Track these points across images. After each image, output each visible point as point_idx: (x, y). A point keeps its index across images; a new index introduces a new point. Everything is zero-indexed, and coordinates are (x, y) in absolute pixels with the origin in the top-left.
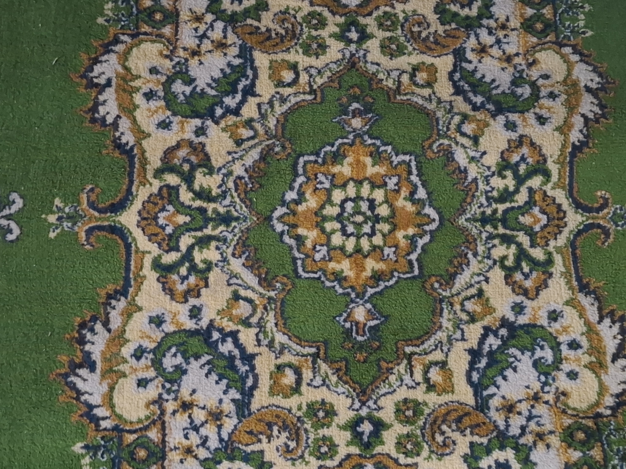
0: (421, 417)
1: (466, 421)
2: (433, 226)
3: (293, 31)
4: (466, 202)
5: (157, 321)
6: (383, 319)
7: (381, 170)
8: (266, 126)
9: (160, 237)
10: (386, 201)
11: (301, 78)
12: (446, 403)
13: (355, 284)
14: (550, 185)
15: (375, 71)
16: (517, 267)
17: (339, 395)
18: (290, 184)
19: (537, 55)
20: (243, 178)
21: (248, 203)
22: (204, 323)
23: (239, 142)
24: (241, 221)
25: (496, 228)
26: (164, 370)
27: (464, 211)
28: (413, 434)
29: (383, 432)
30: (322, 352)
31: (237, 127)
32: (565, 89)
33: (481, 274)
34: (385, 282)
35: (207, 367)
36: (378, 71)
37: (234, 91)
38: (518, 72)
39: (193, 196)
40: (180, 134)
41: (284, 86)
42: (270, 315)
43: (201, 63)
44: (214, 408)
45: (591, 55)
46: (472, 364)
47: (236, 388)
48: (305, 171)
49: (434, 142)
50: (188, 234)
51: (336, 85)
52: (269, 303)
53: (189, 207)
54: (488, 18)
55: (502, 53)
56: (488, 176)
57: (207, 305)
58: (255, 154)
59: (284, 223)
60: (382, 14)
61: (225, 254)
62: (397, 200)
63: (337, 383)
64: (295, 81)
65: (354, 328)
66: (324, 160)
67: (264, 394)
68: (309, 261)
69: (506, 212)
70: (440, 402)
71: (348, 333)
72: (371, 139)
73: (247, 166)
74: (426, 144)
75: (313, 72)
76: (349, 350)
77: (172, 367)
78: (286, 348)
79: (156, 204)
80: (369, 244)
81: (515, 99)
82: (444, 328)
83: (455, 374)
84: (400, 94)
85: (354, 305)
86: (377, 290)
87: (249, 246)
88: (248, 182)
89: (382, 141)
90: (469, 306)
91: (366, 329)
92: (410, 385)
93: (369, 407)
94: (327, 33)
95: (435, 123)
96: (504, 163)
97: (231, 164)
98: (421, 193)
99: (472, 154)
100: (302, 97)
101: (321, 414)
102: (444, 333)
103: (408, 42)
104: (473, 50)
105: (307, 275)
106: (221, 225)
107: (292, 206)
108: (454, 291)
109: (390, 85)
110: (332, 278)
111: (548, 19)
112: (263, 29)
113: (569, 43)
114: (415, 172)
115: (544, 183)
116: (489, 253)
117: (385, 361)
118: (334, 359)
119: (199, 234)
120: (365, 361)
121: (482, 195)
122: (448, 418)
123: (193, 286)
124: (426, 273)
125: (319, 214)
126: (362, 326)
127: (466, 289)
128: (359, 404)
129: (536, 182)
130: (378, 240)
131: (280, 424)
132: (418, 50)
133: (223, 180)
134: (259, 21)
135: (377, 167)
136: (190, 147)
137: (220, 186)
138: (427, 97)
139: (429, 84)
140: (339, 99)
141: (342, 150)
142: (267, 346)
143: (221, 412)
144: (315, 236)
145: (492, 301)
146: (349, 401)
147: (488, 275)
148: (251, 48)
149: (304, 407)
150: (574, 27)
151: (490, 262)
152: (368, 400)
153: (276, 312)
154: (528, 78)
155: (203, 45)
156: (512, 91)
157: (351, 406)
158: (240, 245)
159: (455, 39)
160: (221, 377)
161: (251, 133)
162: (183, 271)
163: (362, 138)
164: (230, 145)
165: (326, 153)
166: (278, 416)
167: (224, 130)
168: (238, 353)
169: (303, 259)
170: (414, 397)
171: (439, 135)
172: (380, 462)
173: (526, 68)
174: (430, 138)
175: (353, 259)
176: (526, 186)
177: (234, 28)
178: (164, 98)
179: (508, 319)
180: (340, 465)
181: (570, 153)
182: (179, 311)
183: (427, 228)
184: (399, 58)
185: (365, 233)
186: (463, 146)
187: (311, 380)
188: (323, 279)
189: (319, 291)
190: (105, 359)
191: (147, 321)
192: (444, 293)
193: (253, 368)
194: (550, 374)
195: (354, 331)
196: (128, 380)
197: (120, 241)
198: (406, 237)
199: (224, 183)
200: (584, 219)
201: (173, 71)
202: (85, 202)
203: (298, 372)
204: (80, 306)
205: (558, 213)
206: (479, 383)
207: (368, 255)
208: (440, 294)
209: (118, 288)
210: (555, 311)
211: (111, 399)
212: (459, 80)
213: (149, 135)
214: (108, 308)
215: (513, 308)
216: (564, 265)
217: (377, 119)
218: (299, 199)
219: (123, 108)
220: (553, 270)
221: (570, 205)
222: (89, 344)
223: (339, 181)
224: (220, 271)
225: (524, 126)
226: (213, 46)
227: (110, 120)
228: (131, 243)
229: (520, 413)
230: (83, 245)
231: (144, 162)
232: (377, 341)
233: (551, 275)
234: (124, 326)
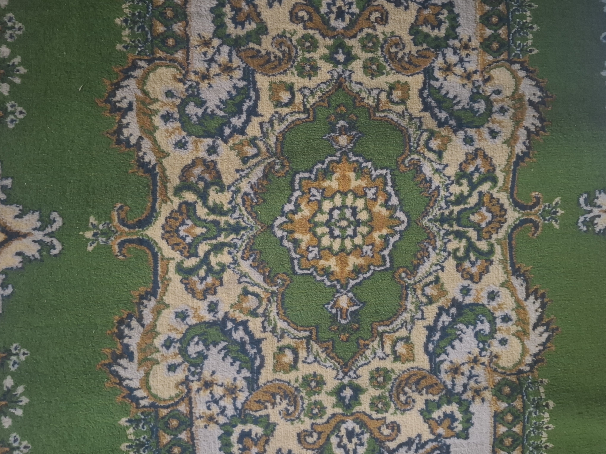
0: (389, 382)
1: (423, 383)
2: (402, 227)
3: (289, 54)
4: (429, 206)
5: (182, 316)
6: (361, 305)
7: (362, 183)
8: (268, 144)
9: (181, 246)
10: (366, 208)
11: (296, 98)
12: (408, 369)
13: (340, 277)
14: (496, 189)
15: (358, 90)
16: (467, 256)
17: (327, 368)
18: (288, 198)
19: (492, 72)
20: (249, 194)
21: (254, 215)
22: (220, 315)
23: (245, 160)
24: (248, 230)
25: (451, 226)
26: (189, 356)
27: (427, 213)
28: (383, 396)
29: (360, 396)
30: (314, 335)
31: (243, 145)
33: (438, 264)
34: (363, 274)
35: (223, 352)
36: (361, 90)
37: (240, 112)
38: (476, 87)
39: (208, 211)
40: (194, 152)
41: (282, 106)
42: (273, 306)
43: (210, 86)
44: (230, 385)
45: (535, 71)
46: (429, 338)
47: (247, 369)
48: (300, 187)
49: (406, 157)
50: (205, 242)
51: (325, 104)
52: (272, 296)
53: (205, 221)
54: (454, 39)
55: (463, 71)
56: (448, 184)
57: (222, 301)
58: (258, 172)
59: (283, 230)
60: (365, 36)
61: (235, 258)
62: (374, 206)
63: (325, 359)
64: (291, 102)
65: (339, 313)
66: (316, 175)
67: (269, 372)
68: (303, 260)
69: (460, 212)
70: (403, 369)
71: (334, 318)
72: (355, 155)
73: (253, 183)
74: (400, 159)
75: (307, 92)
76: (335, 332)
77: (195, 353)
78: (285, 333)
79: (176, 219)
80: (351, 243)
81: (472, 114)
82: (408, 310)
83: (416, 347)
84: (378, 111)
85: (339, 295)
86: (357, 281)
88: (254, 198)
89: (364, 158)
90: (428, 291)
91: (348, 314)
92: (382, 357)
93: (350, 376)
94: (319, 55)
95: (407, 141)
96: (462, 173)
97: (239, 181)
98: (394, 201)
99: (437, 166)
100: (297, 116)
101: (313, 384)
102: (408, 314)
103: (387, 62)
104: (440, 69)
105: (302, 272)
106: (231, 233)
107: (290, 216)
108: (417, 279)
109: (371, 103)
110: (322, 273)
111: (503, 39)
112: (264, 52)
113: (519, 60)
114: (390, 183)
115: (492, 188)
116: (445, 247)
117: (362, 339)
118: (323, 340)
119: (214, 242)
120: (347, 341)
121: (442, 200)
122: (410, 382)
123: (210, 285)
124: (396, 266)
125: (312, 222)
126: (345, 311)
127: (426, 277)
128: (343, 375)
129: (485, 187)
130: (358, 240)
131: (282, 394)
132: (395, 70)
133: (232, 197)
134: (260, 45)
135: (359, 180)
136: (204, 165)
137: (230, 202)
138: (401, 113)
139: (403, 101)
140: (328, 118)
141: (331, 167)
142: (270, 331)
143: (236, 387)
144: (309, 239)
145: (446, 286)
146: (335, 372)
147: (444, 264)
148: (254, 71)
149: (300, 380)
150: (524, 46)
151: (446, 254)
152: (349, 371)
153: (278, 304)
154: (483, 94)
155: (211, 69)
156: (470, 106)
157: (336, 377)
158: (248, 249)
159: (425, 59)
160: (235, 360)
161: (255, 151)
162: (202, 273)
163: (348, 155)
164: (237, 162)
165: (317, 169)
166: (279, 388)
167: (232, 148)
168: (248, 339)
169: (299, 259)
170: (384, 366)
171: (410, 151)
172: (358, 418)
173: (482, 84)
174: (403, 154)
175: (338, 257)
176: (477, 191)
177: (238, 52)
178: (180, 120)
179: (457, 299)
180: (328, 422)
181: (514, 162)
182: (199, 307)
183: (397, 229)
184: (378, 78)
185: (348, 235)
186: (429, 159)
187: (306, 358)
188: (315, 274)
189: (311, 285)
190: (141, 350)
191: (173, 316)
192: (409, 281)
193: (260, 351)
194: (486, 342)
195: (339, 315)
196: (160, 366)
197: (148, 251)
198: (381, 237)
199: (233, 199)
200: (520, 215)
201: (186, 94)
202: (116, 219)
203: (295, 352)
204: (118, 307)
205: (500, 211)
206: (433, 352)
207: (350, 253)
208: (405, 282)
209: (149, 290)
210: (493, 292)
211: (147, 382)
212: (428, 97)
213: (168, 154)
214: (141, 307)
215: (461, 291)
216: (502, 254)
217: (360, 137)
218: (296, 210)
219: (145, 130)
220: (493, 258)
221: (510, 204)
222: (127, 338)
223: (328, 194)
224: (232, 272)
225: (479, 140)
226: (220, 69)
227: (133, 141)
228: (157, 252)
229: (463, 374)
230: (117, 256)
231: (165, 180)
232: (357, 323)
233: (491, 262)
234: (155, 321)
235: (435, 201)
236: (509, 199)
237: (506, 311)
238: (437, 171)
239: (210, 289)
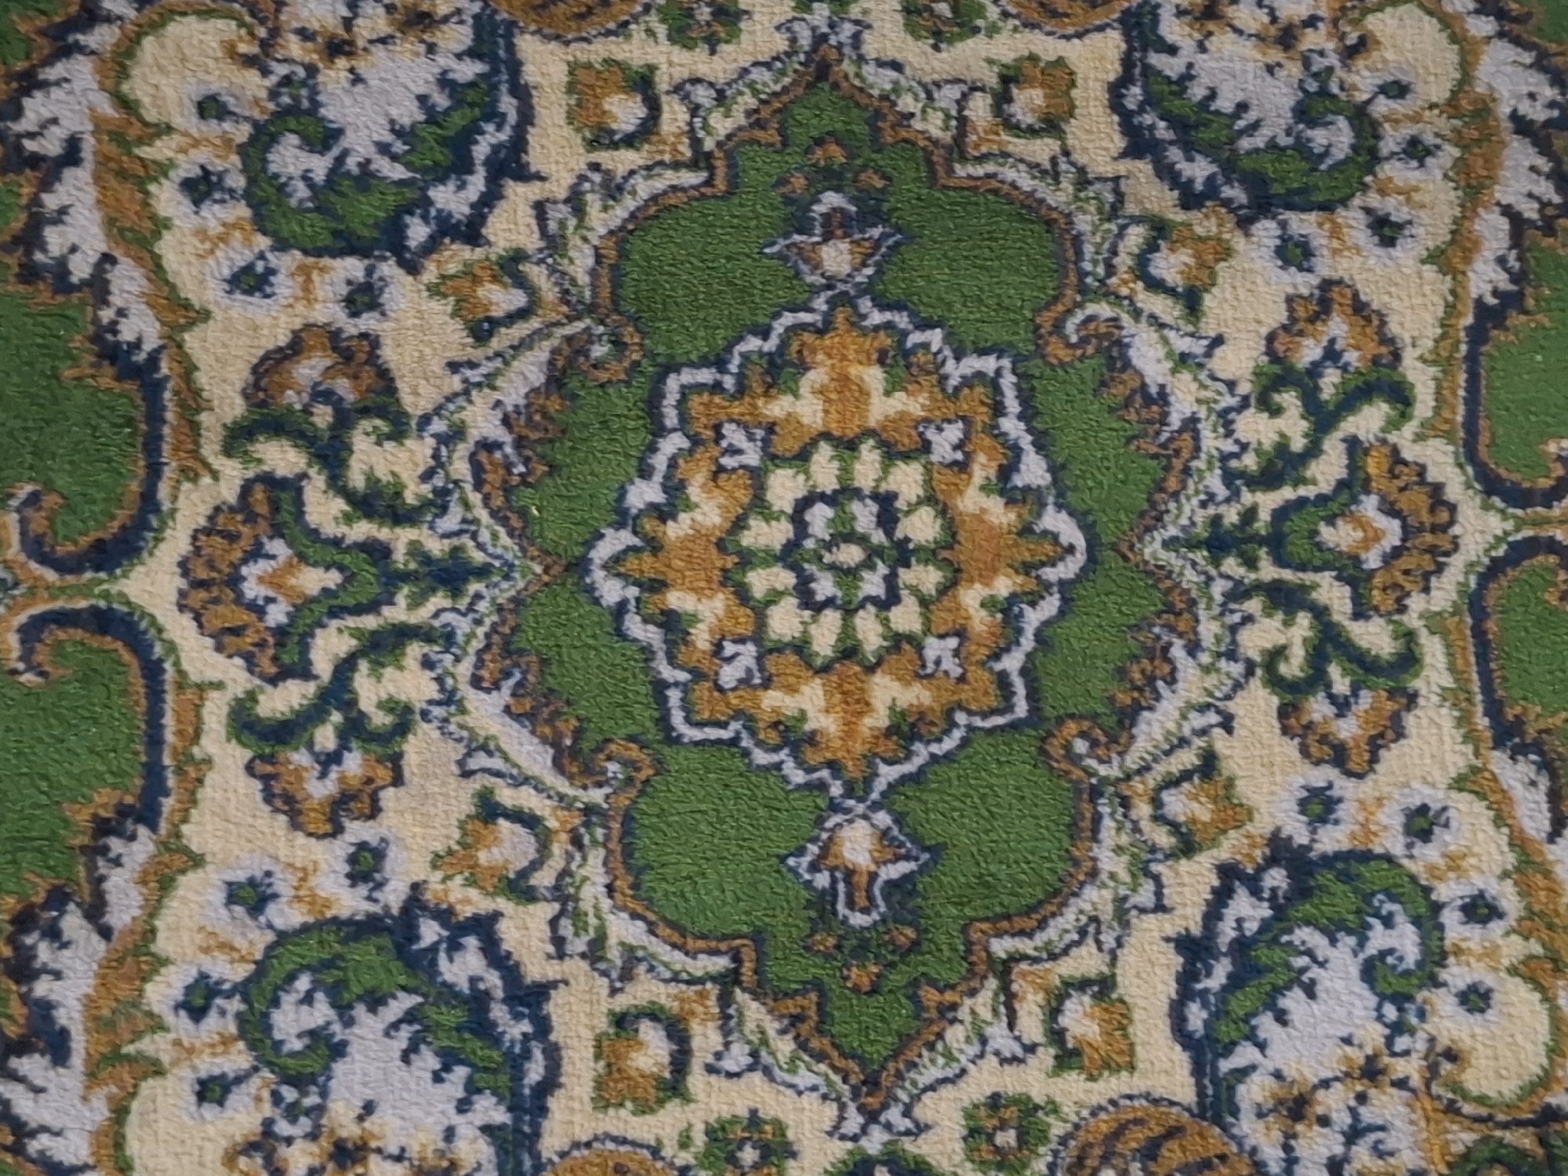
0: (1042, 1150)
1: (1172, 1154)
2: (1068, 569)
4: (1162, 490)
5: (251, 896)
7: (911, 404)
8: (564, 274)
9: (250, 638)
10: (930, 498)
11: (666, 116)
12: (1113, 1102)
13: (839, 754)
14: (1409, 429)
15: (888, 87)
16: (1316, 679)
17: (800, 1093)
18: (642, 459)
19: (1373, 22)
20: (499, 445)
21: (516, 522)
22: (394, 896)
23: (482, 330)
24: (496, 579)
25: (1251, 563)
26: (278, 1045)
27: (1159, 519)
30: (747, 968)
31: (476, 280)
32: (1454, 130)
33: (1208, 706)
34: (928, 743)
35: (405, 1032)
36: (897, 89)
37: (462, 166)
38: (1315, 75)
39: (347, 508)
40: (300, 307)
41: (614, 146)
42: (591, 860)
43: (357, 79)
44: (430, 1155)
45: (1529, 15)
46: (1187, 980)
47: (494, 1093)
48: (684, 418)
49: (1069, 312)
50: (335, 623)
51: (771, 136)
52: (587, 824)
53: (337, 542)
55: (1266, 19)
56: (1227, 411)
57: (401, 841)
58: (530, 370)
59: (626, 578)
61: (450, 682)
62: (961, 492)
63: (793, 1060)
64: (647, 129)
65: (841, 887)
66: (741, 378)
67: (577, 1105)
68: (703, 690)
69: (1281, 514)
70: (1095, 1100)
71: (822, 904)
72: (883, 307)
73: (510, 408)
74: (1046, 320)
75: (703, 95)
76: (828, 957)
77: (300, 1036)
78: (639, 960)
79: (232, 537)
80: (880, 629)
81: (1304, 165)
82: (1104, 876)
83: (1138, 1015)
84: (964, 158)
85: (837, 818)
86: (908, 768)
87: (521, 652)
88: (514, 459)
89: (913, 315)
90: (1177, 804)
91: (877, 891)
92: (1008, 1055)
93: (888, 1126)
95: (1070, 254)
96: (1277, 369)
97: (461, 401)
98: (1033, 471)
99: (1183, 344)
100: (670, 178)
101: (749, 1155)
102: (1104, 892)
104: (1180, 13)
105: (696, 734)
106: (434, 591)
107: (649, 525)
108: (1132, 761)
109: (936, 132)
110: (773, 737)
114: (1012, 405)
115: (1393, 424)
116: (1234, 642)
117: (933, 983)
118: (784, 985)
119: (370, 622)
120: (874, 991)
121: (1210, 468)
122: (1120, 1147)
123: (355, 783)
124: (1049, 712)
125: (730, 547)
126: (864, 880)
127: (1167, 754)
128: (861, 1120)
129: (1368, 421)
130: (906, 617)
132: (1017, 16)
133: (436, 456)
135: (900, 395)
136: (334, 349)
137: (427, 476)
138: (1047, 165)
139: (1051, 125)
140: (782, 182)
141: (795, 346)
142: (583, 956)
143: (453, 1166)
144: (721, 613)
145: (1242, 787)
146: (831, 1111)
147: (1232, 706)
148: (511, 25)
149: (699, 1139)
151: (1237, 669)
152: (885, 1106)
153: (610, 852)
154: (1343, 96)
155: (359, 21)
156: (1298, 138)
157: (836, 1127)
158: (495, 650)
160: (449, 1060)
161: (518, 299)
162: (326, 737)
163: (855, 307)
164: (454, 338)
165: (745, 356)
166: (620, 1170)
167: (434, 291)
168: (499, 983)
169: (685, 684)
170: (1020, 1089)
171: (1083, 289)
173: (1337, 64)
174: (1056, 299)
175: (834, 678)
176: (1339, 434)
178: (248, 196)
179: (1290, 838)
181: (1469, 330)
182: (315, 863)
183: (1050, 574)
184: (960, 45)
185: (869, 599)
186: (1154, 320)
187: (718, 1056)
188: (746, 743)
189: (734, 781)
190: (99, 1023)
191: (218, 896)
192: (1103, 770)
193: (543, 1027)
194: (1410, 998)
195: (842, 897)
196: (170, 1082)
197: (126, 656)
198: (988, 604)
199: (441, 465)
200: (1509, 525)
201: (271, 106)
202: (15, 538)
203: (677, 1032)
204: (14, 862)
205: (1432, 510)
206: (1207, 1036)
207: (879, 664)
208: (1091, 773)
209: (129, 800)
210: (1423, 809)
211: (119, 1144)
212: (1141, 110)
213: (205, 315)
214: (101, 863)
215: (1303, 805)
216: (1452, 669)
217: (897, 244)
218: (670, 504)
219: (121, 231)
220: (1418, 684)
221: (1469, 486)
222: (45, 977)
223: (786, 444)
224: (436, 734)
225: (1335, 252)
226: (391, 23)
227: (80, 269)
228: (161, 661)
229: (1324, 1121)
230: (15, 672)
231: (193, 402)
232: (910, 924)
233: (1412, 699)
234: (152, 915)
235: (1186, 471)
236: (1460, 466)
237: (1478, 882)
238: (1183, 360)
239: (354, 797)
